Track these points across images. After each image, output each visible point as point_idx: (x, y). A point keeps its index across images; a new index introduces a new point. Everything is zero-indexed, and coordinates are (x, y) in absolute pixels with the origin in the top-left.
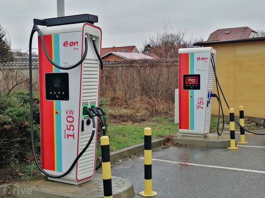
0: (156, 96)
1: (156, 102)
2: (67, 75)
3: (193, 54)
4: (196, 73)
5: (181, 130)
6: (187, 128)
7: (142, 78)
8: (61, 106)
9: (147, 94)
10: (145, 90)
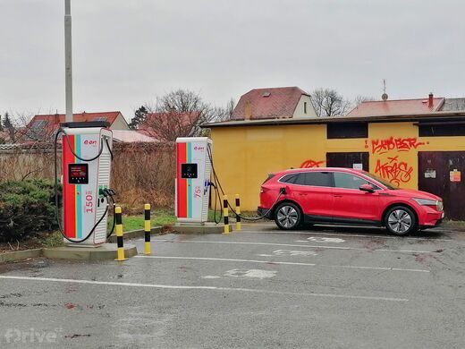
0: (155, 188)
1: (154, 195)
2: (87, 165)
3: (190, 143)
4: (193, 162)
5: (178, 219)
6: (186, 217)
7: (136, 166)
8: (81, 189)
9: (144, 186)
10: (141, 182)
